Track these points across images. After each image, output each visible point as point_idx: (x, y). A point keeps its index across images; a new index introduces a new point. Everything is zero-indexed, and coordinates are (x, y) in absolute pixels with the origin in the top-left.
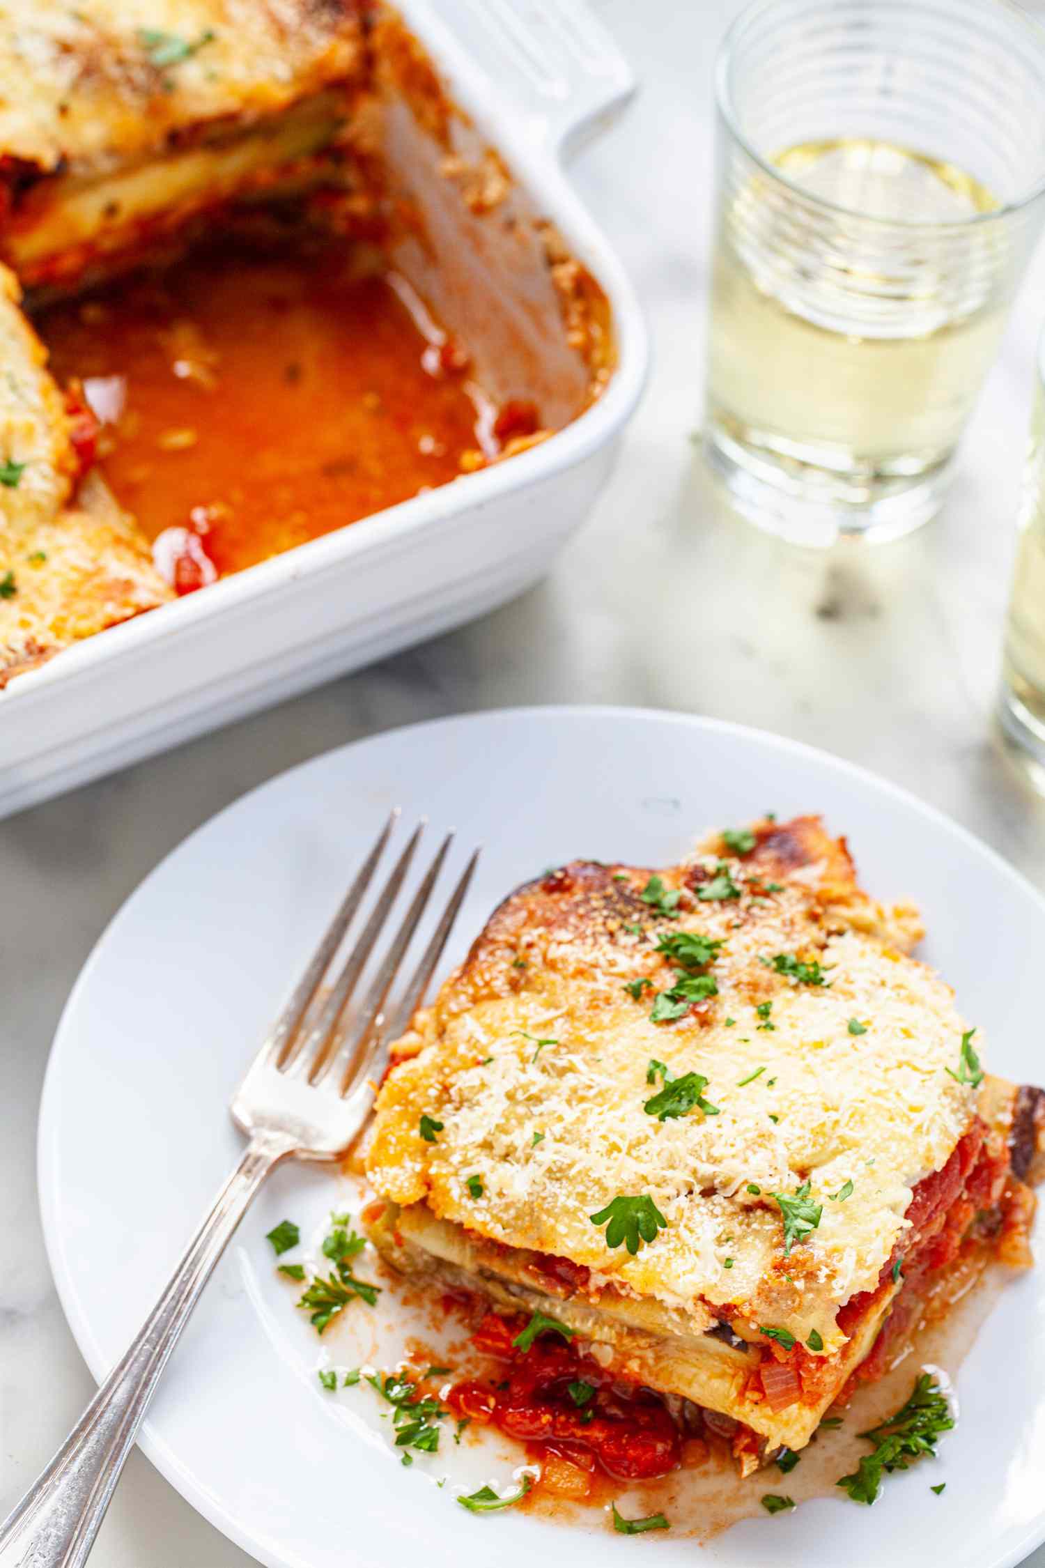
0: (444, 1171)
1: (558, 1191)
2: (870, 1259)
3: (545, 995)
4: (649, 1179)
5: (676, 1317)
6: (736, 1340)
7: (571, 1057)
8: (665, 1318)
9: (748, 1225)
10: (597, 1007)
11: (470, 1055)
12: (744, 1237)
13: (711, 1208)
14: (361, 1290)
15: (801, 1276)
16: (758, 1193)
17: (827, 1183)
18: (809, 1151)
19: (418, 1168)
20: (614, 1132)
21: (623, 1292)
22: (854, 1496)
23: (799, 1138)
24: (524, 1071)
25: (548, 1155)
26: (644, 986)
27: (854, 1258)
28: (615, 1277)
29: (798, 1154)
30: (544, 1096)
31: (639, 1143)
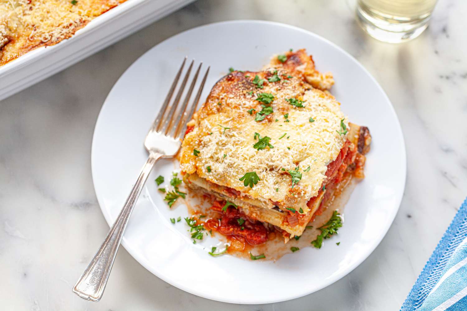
0: (200, 165)
1: (231, 171)
2: (315, 188)
3: (226, 114)
4: (255, 167)
5: (264, 204)
6: (280, 210)
7: (233, 132)
8: (261, 204)
9: (282, 179)
10: (241, 117)
11: (207, 132)
12: (281, 182)
13: (272, 174)
14: (181, 194)
15: (296, 194)
16: (285, 170)
17: (303, 167)
18: (298, 157)
19: (194, 163)
20: (245, 154)
21: (250, 197)
22: (315, 246)
23: (296, 154)
24: (221, 136)
25: (227, 161)
26: (253, 111)
27: (311, 188)
28: (247, 194)
29: (296, 158)
30: (226, 143)
31: (253, 157)
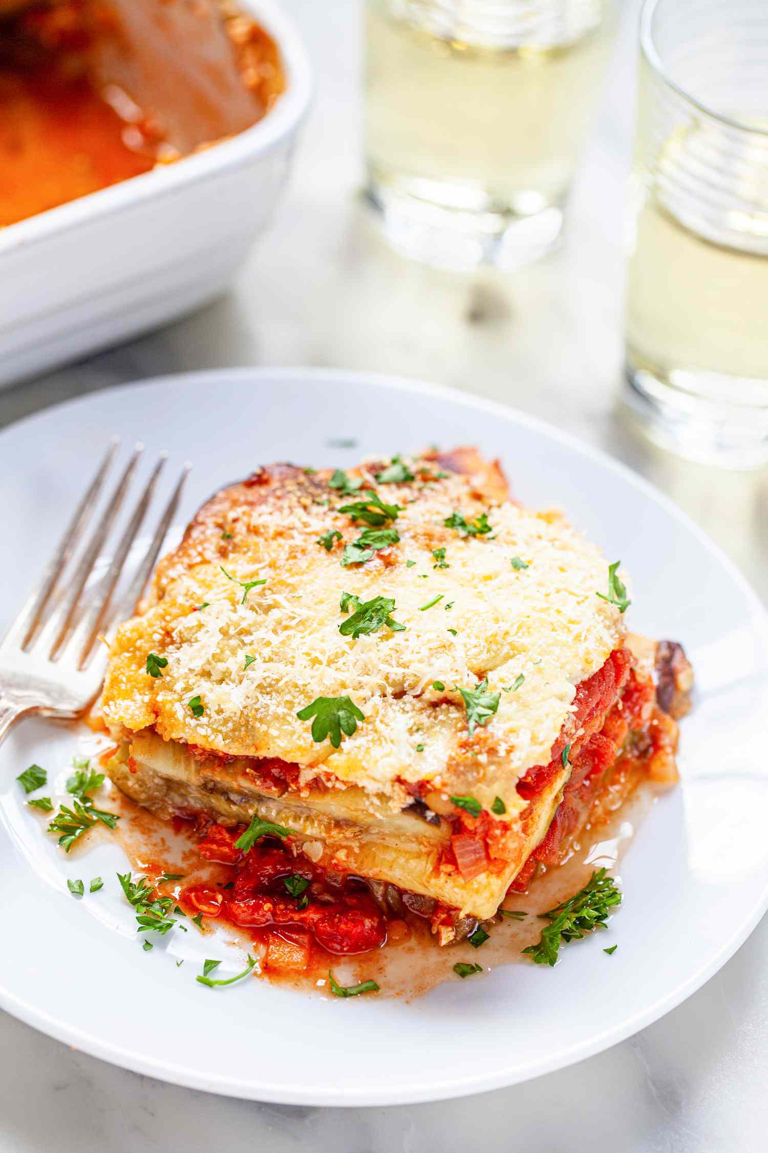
0: (169, 698)
1: (269, 702)
2: (541, 736)
3: (250, 554)
4: (347, 683)
5: (377, 802)
6: (430, 814)
7: (276, 596)
8: (367, 803)
9: (436, 718)
10: (295, 557)
11: (188, 604)
12: (432, 727)
13: (403, 706)
14: (103, 817)
15: (483, 750)
16: (442, 689)
17: (502, 680)
18: (484, 656)
19: (147, 699)
20: (315, 650)
21: (329, 785)
22: (537, 961)
23: (475, 646)
24: (235, 611)
25: (259, 672)
26: (335, 539)
27: (529, 736)
28: (323, 768)
29: (476, 659)
30: (253, 629)
31: (337, 656)
